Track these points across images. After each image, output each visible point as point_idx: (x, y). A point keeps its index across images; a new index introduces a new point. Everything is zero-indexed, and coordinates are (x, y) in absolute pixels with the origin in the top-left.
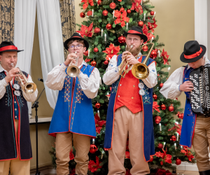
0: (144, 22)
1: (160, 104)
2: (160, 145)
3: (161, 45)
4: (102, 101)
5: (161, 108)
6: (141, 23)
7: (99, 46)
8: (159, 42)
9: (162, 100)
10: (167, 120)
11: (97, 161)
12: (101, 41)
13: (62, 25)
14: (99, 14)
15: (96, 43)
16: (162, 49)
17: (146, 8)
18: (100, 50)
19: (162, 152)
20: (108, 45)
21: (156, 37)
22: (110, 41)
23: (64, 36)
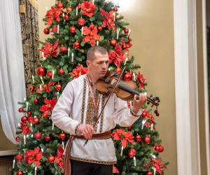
0: (117, 41)
1: (135, 134)
3: (137, 67)
5: (135, 140)
6: (113, 42)
7: (65, 67)
8: (134, 63)
9: (137, 130)
10: (142, 153)
12: (67, 61)
13: (23, 42)
14: (66, 31)
15: (61, 64)
16: (137, 71)
17: (119, 25)
18: (66, 72)
20: (75, 66)
21: (130, 58)
22: (78, 62)
23: (25, 55)
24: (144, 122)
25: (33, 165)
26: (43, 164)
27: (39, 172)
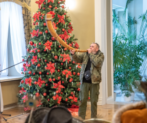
0: (65, 29)
1: (72, 72)
2: (72, 93)
4: (43, 71)
5: (73, 74)
6: (63, 30)
7: (42, 42)
9: (73, 70)
10: (76, 80)
11: (40, 101)
12: (42, 39)
13: (24, 27)
15: (40, 40)
17: (66, 21)
18: (42, 44)
19: (72, 96)
20: (46, 41)
21: (73, 35)
22: (47, 39)
23: (25, 33)
24: (77, 66)
25: (28, 85)
26: (33, 84)
27: (31, 88)
